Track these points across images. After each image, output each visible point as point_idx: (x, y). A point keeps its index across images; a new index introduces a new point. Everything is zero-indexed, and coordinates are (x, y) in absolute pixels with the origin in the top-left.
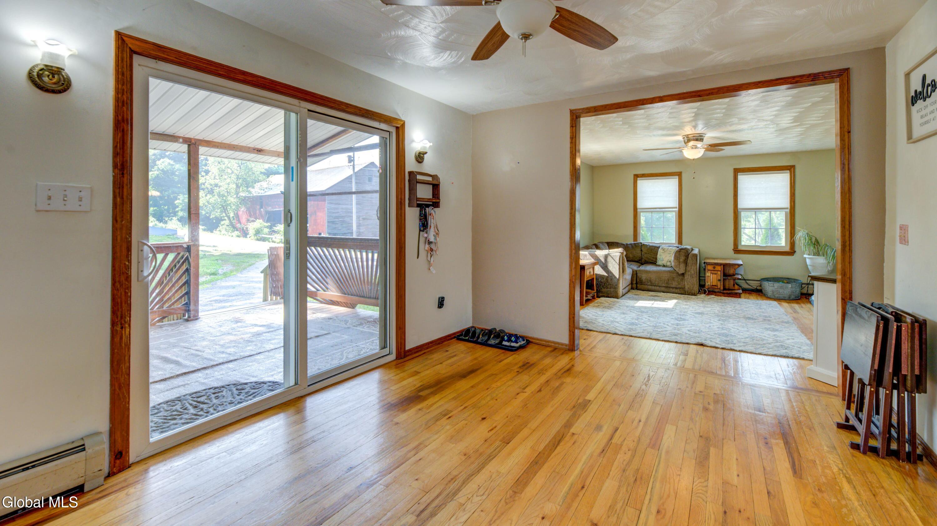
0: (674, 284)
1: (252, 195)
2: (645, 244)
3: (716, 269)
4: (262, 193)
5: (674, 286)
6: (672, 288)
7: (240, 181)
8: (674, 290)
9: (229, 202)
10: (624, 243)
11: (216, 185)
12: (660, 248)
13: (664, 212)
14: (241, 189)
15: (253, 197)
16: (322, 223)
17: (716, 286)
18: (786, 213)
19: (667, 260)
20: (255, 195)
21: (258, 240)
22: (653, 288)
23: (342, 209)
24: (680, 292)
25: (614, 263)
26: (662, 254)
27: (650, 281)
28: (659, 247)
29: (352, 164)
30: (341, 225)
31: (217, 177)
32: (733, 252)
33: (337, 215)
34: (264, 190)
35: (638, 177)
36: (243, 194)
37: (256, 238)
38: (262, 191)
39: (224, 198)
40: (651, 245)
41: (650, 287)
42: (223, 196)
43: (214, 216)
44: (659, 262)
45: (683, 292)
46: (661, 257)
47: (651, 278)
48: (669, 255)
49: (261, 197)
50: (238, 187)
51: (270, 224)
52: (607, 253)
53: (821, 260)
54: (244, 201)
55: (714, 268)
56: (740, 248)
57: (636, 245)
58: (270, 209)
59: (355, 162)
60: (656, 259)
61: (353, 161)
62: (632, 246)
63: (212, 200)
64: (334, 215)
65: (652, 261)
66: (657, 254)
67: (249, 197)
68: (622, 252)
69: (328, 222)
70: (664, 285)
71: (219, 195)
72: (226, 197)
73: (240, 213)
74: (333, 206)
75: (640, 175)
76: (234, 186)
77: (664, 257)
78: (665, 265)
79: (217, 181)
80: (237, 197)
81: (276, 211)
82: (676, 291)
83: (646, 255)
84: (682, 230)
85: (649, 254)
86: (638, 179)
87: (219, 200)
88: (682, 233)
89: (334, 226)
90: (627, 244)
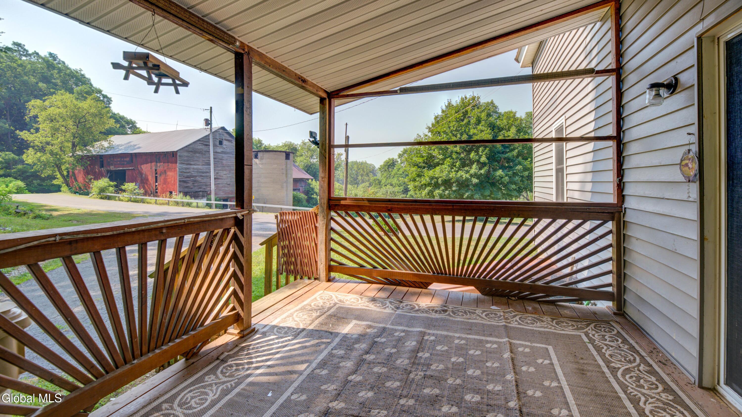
1: (91, 154)
4: (103, 152)
7: (77, 140)
9: (64, 160)
11: (48, 143)
14: (78, 148)
15: (93, 156)
16: (172, 182)
20: (94, 153)
21: (102, 198)
23: (194, 169)
29: (209, 127)
30: (193, 184)
31: (50, 135)
33: (188, 174)
34: (105, 149)
36: (79, 153)
37: (100, 196)
38: (103, 151)
39: (58, 157)
42: (57, 154)
43: (46, 175)
49: (101, 157)
50: (74, 145)
51: (116, 183)
54: (81, 159)
58: (112, 168)
59: (213, 125)
61: (211, 124)
63: (43, 158)
64: (186, 175)
67: (88, 157)
69: (180, 181)
71: (52, 153)
72: (60, 156)
73: (76, 172)
74: (185, 166)
76: (70, 145)
79: (49, 139)
80: (73, 155)
81: (119, 170)
87: (52, 159)
89: (185, 185)
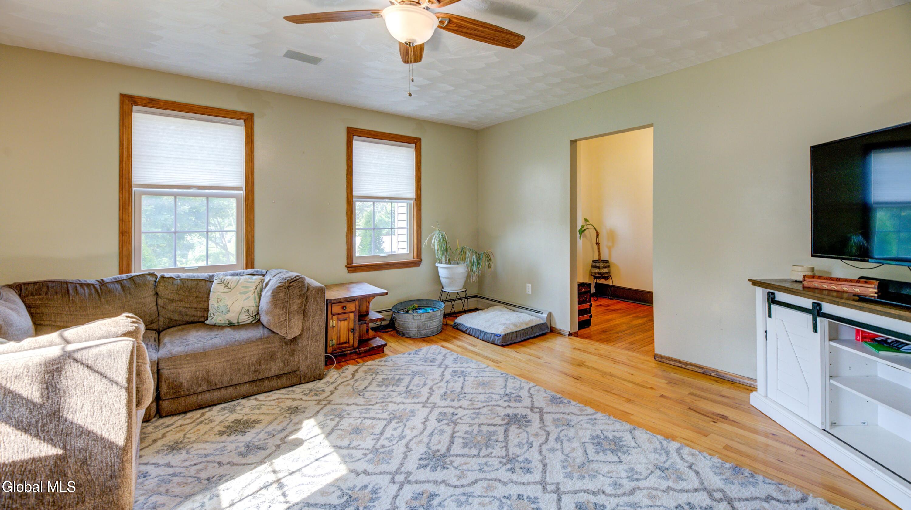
0: (275, 368)
2: (167, 275)
3: (348, 310)
5: (274, 372)
6: (267, 378)
8: (274, 383)
10: (92, 280)
12: (215, 282)
13: (207, 196)
17: (345, 343)
18: (409, 205)
19: (239, 309)
22: (216, 395)
24: (288, 383)
25: (100, 385)
26: (222, 296)
27: (208, 381)
28: (210, 280)
32: (345, 270)
35: (136, 103)
40: (184, 275)
41: (207, 397)
44: (215, 318)
45: (294, 380)
46: (221, 304)
47: (208, 372)
48: (244, 296)
52: (55, 352)
53: (460, 269)
55: (344, 308)
56: (356, 262)
57: (137, 280)
60: (207, 310)
62: (123, 287)
65: (192, 319)
66: (208, 297)
68: (131, 328)
70: (247, 378)
75: (142, 98)
77: (229, 303)
78: (235, 321)
82: (279, 382)
83: (172, 307)
84: (253, 236)
85: (181, 301)
86: (135, 108)
88: (253, 243)
90: (102, 283)
